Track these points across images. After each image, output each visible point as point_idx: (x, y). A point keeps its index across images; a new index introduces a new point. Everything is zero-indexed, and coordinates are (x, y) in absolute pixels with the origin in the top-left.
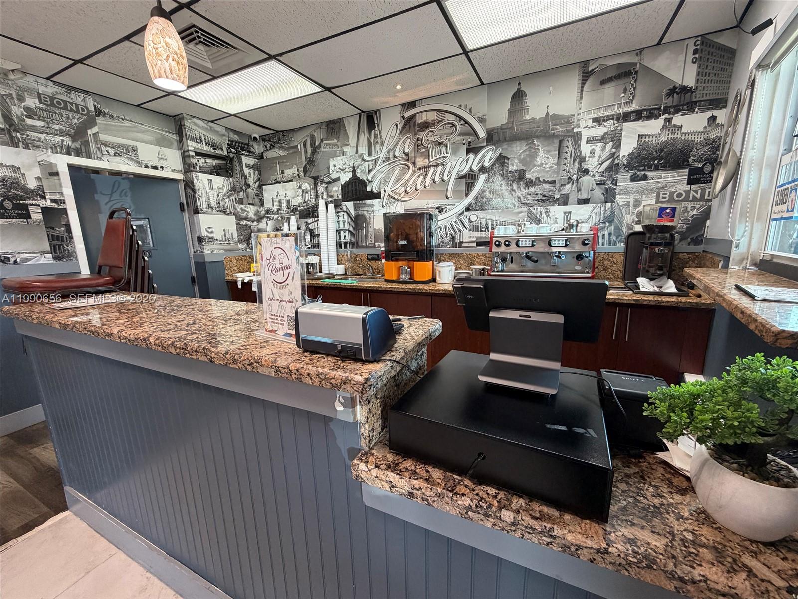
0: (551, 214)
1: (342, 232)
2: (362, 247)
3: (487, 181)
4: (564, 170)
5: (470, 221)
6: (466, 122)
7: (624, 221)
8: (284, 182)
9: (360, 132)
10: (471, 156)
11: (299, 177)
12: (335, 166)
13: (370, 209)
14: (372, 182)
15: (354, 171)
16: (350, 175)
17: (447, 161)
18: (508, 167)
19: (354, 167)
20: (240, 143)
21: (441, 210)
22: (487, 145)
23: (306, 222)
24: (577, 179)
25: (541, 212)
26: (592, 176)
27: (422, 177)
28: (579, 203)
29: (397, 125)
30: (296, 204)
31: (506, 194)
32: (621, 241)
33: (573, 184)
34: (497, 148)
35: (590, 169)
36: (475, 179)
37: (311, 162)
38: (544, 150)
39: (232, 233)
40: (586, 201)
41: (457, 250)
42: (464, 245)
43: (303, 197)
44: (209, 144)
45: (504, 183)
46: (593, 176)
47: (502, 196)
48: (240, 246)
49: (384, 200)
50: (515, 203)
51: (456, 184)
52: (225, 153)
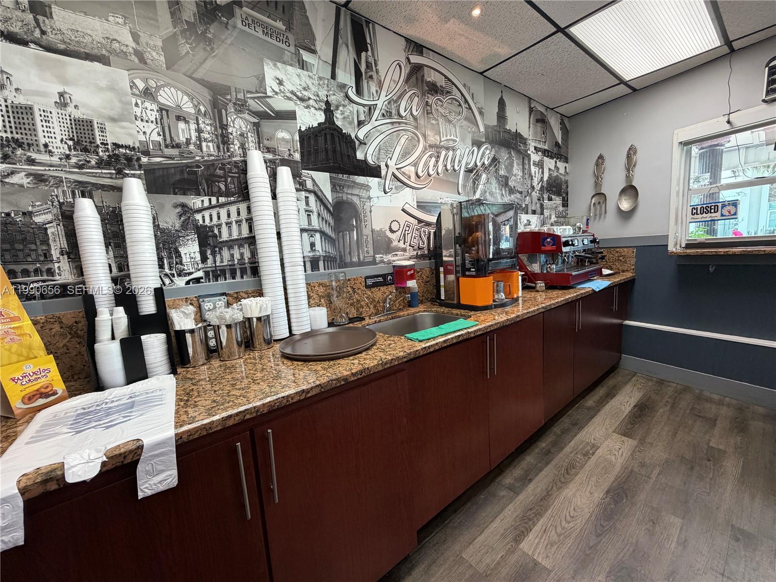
1: (305, 235)
2: (352, 264)
4: (525, 184)
6: (470, 108)
10: (475, 149)
11: (142, 61)
13: (363, 194)
14: (364, 144)
15: (329, 112)
16: (321, 118)
17: (458, 147)
18: (499, 170)
19: (327, 103)
22: (485, 142)
23: (184, 205)
24: (531, 193)
27: (434, 159)
28: (532, 213)
29: (400, 66)
33: (529, 197)
35: (535, 187)
38: (516, 163)
45: (497, 186)
46: (536, 192)
49: (387, 182)
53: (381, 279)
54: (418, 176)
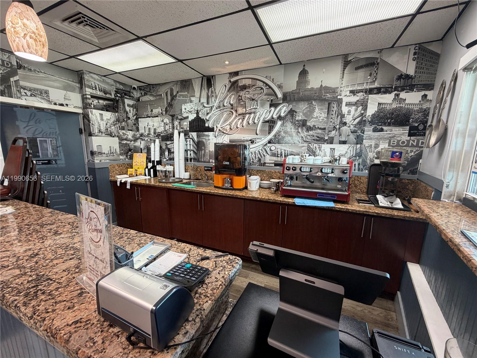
0: (322, 149)
1: (189, 151)
2: (201, 162)
3: (283, 125)
4: (331, 122)
5: (271, 150)
6: (270, 87)
7: (368, 157)
8: (152, 117)
9: (202, 88)
10: (273, 109)
11: (162, 114)
12: (185, 109)
13: (207, 138)
14: (209, 121)
15: (197, 113)
16: (195, 115)
17: (257, 111)
18: (296, 117)
19: (197, 111)
20: (124, 90)
21: (252, 142)
22: (283, 103)
23: (166, 144)
24: (339, 128)
25: (316, 147)
26: (348, 127)
27: (241, 120)
28: (340, 144)
29: (226, 86)
30: (160, 131)
31: (294, 134)
32: (366, 169)
33: (336, 131)
34: (289, 105)
35: (347, 122)
36: (274, 123)
37: (170, 105)
38: (318, 108)
39: (116, 149)
40: (344, 142)
41: (262, 168)
42: (266, 165)
43: (165, 127)
44: (102, 91)
45: (293, 127)
46: (349, 127)
47: (291, 136)
48: (121, 157)
49: (216, 133)
50: (300, 141)
51: (263, 126)
52: (113, 97)
53: (210, 168)
54: (231, 129)
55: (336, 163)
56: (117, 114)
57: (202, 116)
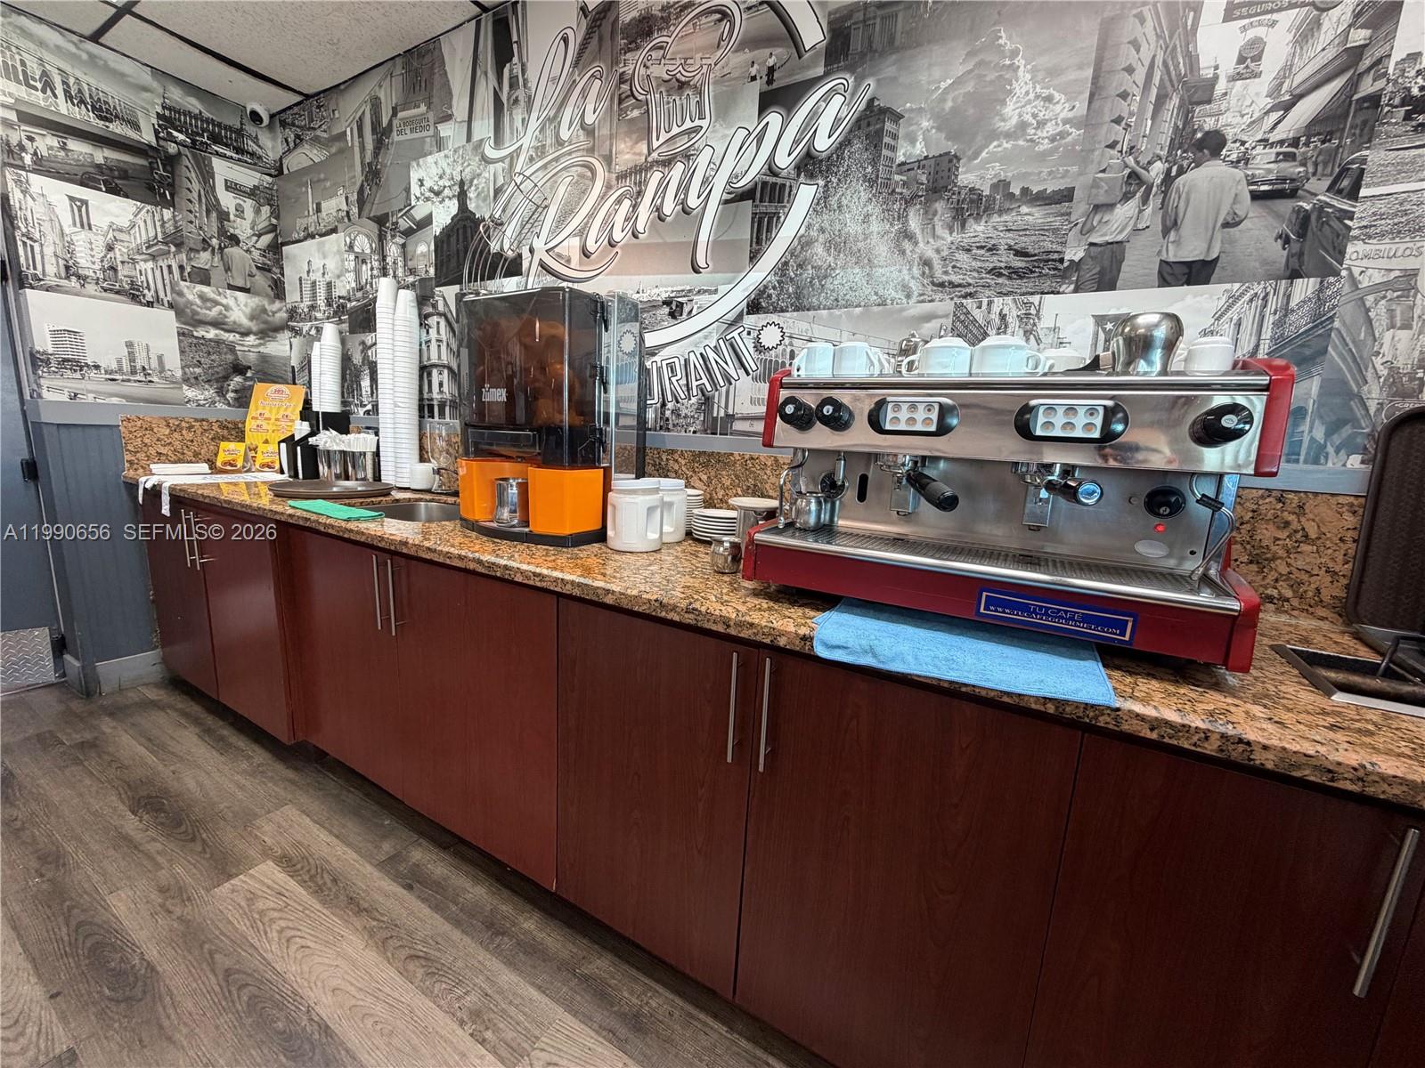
0: (1046, 322)
1: (435, 372)
3: (821, 204)
4: (1112, 146)
5: (759, 347)
7: (1378, 361)
8: (321, 235)
9: (479, 73)
10: (774, 119)
11: (349, 220)
12: (421, 182)
14: (502, 224)
15: (462, 197)
16: (453, 207)
17: (700, 144)
18: (893, 149)
20: (208, 121)
21: (676, 310)
22: (826, 74)
23: (363, 343)
24: (1168, 179)
25: (1003, 317)
26: (1235, 164)
27: (627, 203)
28: (1164, 281)
29: (565, 40)
30: (344, 293)
31: (882, 249)
32: (1349, 447)
33: (1145, 200)
34: (859, 81)
35: (1230, 133)
36: (780, 200)
37: (373, 174)
38: (1034, 71)
39: (160, 358)
40: (1196, 273)
41: (718, 444)
42: (738, 426)
43: (358, 272)
44: (82, 101)
45: (878, 210)
46: (1245, 160)
47: (865, 260)
48: (190, 393)
49: (530, 280)
50: (913, 284)
51: (723, 222)
52: (148, 137)
54: (585, 253)
55: (1142, 365)
56: (167, 214)
57: (477, 207)
